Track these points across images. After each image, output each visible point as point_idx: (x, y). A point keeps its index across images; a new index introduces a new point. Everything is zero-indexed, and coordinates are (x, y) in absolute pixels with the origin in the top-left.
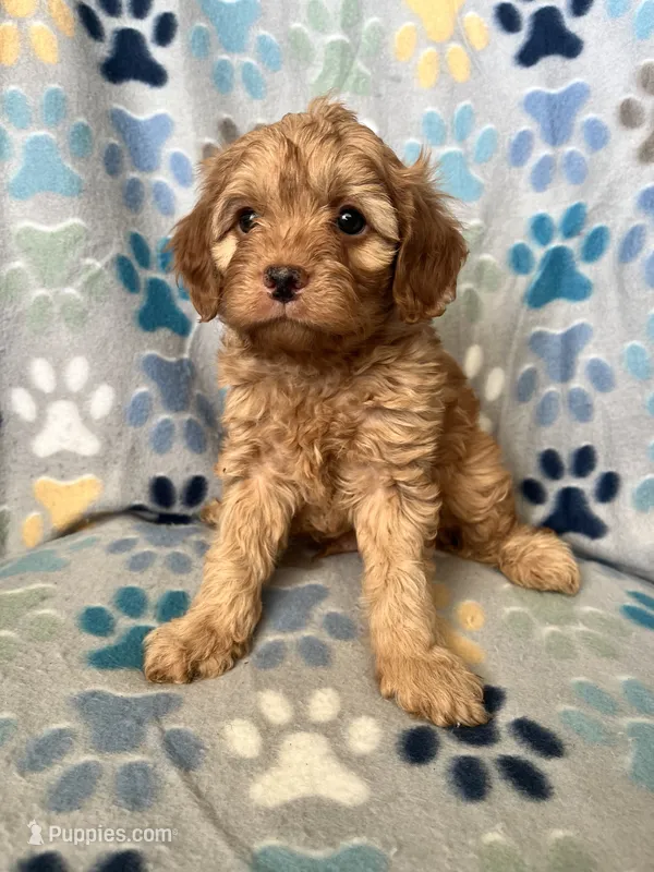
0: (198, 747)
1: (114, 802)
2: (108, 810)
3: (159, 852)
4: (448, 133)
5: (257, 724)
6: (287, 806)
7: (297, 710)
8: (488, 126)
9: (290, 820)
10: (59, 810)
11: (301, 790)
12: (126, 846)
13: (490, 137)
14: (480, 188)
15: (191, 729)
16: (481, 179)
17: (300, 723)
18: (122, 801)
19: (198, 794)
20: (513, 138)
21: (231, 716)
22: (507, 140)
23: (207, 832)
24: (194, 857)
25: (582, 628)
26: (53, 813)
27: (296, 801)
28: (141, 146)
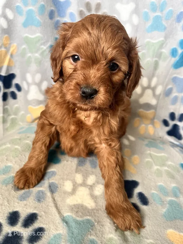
0: (57, 187)
1: (34, 200)
2: (32, 202)
3: (42, 214)
4: (158, 9)
5: (73, 183)
6: (74, 205)
7: (84, 180)
8: (171, 8)
9: (74, 209)
10: (21, 200)
11: (79, 202)
12: (35, 212)
13: (171, 12)
14: (165, 28)
15: (57, 182)
16: (166, 25)
17: (84, 184)
18: (36, 200)
19: (54, 200)
20: (178, 13)
21: (67, 179)
22: (176, 14)
23: (54, 210)
24: (50, 216)
25: (166, 168)
26: (19, 201)
27: (77, 205)
28: (61, 9)
